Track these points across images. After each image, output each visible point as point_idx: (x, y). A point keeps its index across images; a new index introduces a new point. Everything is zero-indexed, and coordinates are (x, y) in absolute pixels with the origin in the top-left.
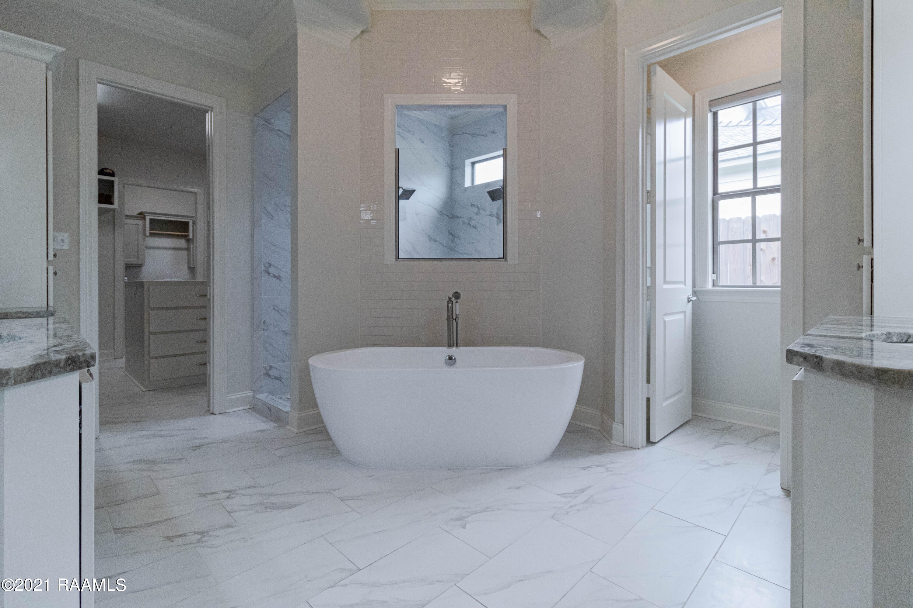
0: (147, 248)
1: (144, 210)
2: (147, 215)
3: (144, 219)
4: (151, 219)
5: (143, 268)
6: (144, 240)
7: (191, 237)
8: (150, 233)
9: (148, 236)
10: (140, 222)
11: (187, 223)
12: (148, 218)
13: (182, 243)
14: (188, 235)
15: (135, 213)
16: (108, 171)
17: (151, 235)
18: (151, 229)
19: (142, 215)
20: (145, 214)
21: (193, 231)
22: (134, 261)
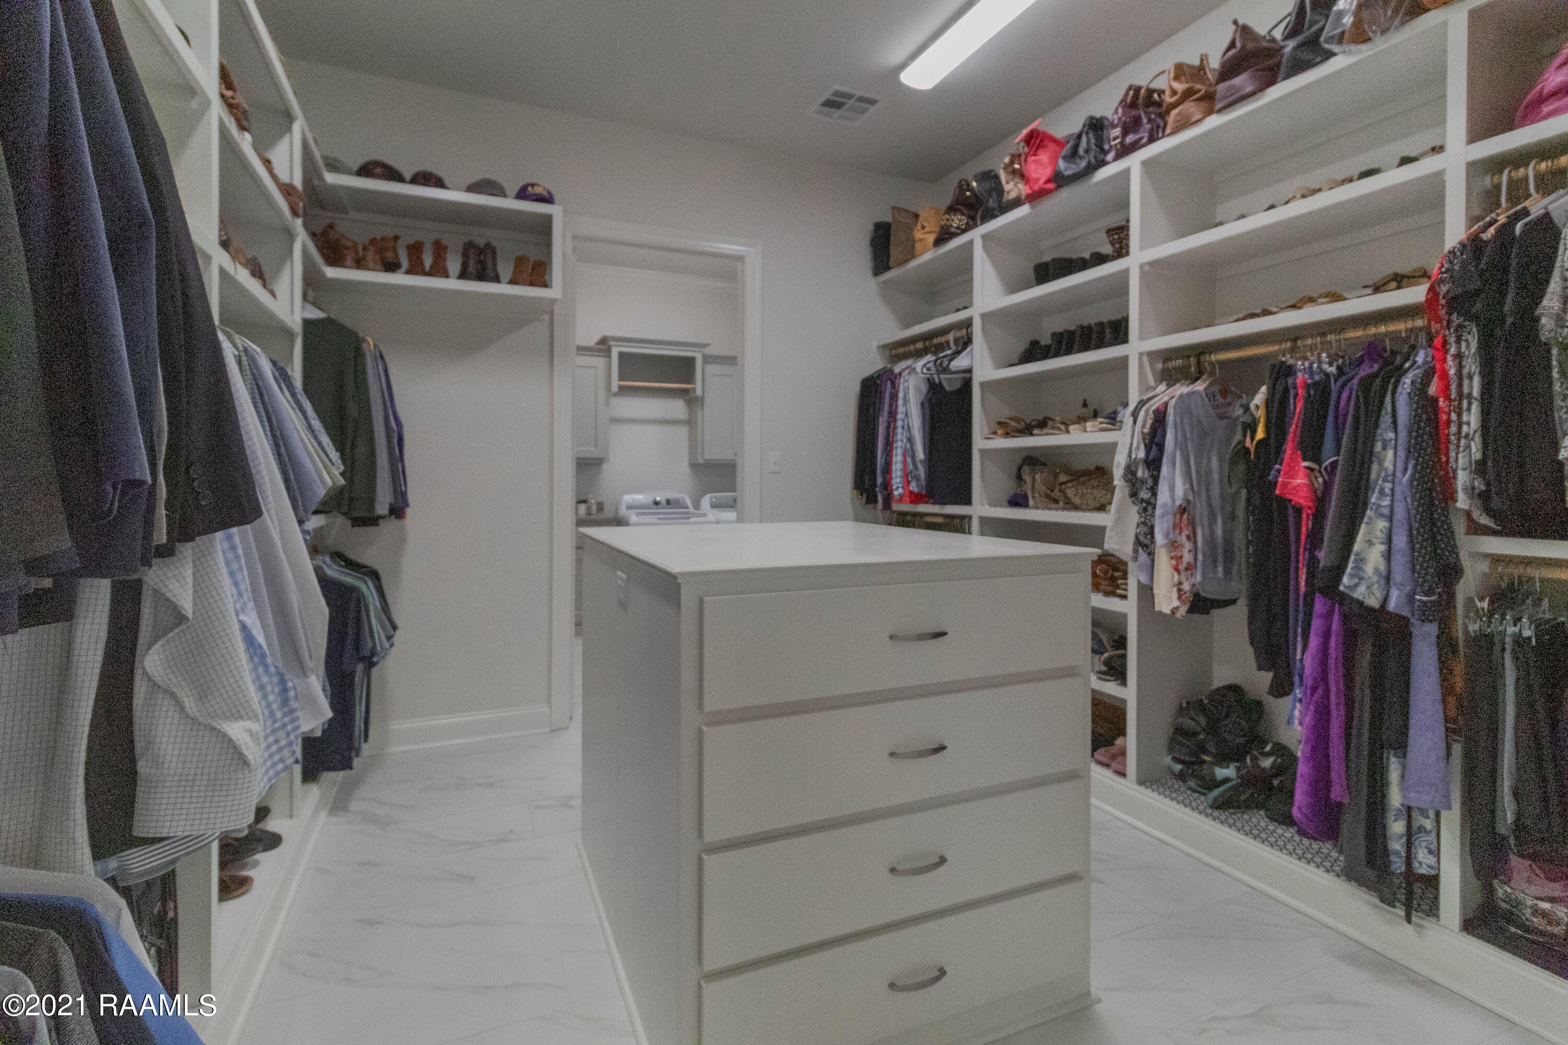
0: (615, 421)
1: (609, 333)
2: (616, 343)
3: (607, 353)
4: (621, 355)
5: (605, 466)
6: (608, 404)
7: (699, 393)
8: (621, 388)
9: (615, 395)
10: (600, 362)
11: (690, 362)
12: (615, 352)
13: (676, 408)
14: (694, 390)
15: (591, 341)
16: (538, 190)
17: (623, 390)
18: (621, 378)
19: (604, 345)
20: (612, 343)
21: (703, 380)
22: (589, 451)
